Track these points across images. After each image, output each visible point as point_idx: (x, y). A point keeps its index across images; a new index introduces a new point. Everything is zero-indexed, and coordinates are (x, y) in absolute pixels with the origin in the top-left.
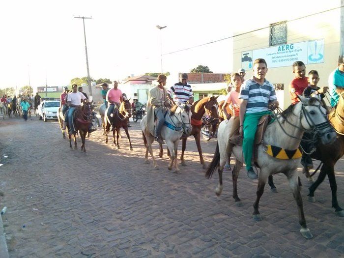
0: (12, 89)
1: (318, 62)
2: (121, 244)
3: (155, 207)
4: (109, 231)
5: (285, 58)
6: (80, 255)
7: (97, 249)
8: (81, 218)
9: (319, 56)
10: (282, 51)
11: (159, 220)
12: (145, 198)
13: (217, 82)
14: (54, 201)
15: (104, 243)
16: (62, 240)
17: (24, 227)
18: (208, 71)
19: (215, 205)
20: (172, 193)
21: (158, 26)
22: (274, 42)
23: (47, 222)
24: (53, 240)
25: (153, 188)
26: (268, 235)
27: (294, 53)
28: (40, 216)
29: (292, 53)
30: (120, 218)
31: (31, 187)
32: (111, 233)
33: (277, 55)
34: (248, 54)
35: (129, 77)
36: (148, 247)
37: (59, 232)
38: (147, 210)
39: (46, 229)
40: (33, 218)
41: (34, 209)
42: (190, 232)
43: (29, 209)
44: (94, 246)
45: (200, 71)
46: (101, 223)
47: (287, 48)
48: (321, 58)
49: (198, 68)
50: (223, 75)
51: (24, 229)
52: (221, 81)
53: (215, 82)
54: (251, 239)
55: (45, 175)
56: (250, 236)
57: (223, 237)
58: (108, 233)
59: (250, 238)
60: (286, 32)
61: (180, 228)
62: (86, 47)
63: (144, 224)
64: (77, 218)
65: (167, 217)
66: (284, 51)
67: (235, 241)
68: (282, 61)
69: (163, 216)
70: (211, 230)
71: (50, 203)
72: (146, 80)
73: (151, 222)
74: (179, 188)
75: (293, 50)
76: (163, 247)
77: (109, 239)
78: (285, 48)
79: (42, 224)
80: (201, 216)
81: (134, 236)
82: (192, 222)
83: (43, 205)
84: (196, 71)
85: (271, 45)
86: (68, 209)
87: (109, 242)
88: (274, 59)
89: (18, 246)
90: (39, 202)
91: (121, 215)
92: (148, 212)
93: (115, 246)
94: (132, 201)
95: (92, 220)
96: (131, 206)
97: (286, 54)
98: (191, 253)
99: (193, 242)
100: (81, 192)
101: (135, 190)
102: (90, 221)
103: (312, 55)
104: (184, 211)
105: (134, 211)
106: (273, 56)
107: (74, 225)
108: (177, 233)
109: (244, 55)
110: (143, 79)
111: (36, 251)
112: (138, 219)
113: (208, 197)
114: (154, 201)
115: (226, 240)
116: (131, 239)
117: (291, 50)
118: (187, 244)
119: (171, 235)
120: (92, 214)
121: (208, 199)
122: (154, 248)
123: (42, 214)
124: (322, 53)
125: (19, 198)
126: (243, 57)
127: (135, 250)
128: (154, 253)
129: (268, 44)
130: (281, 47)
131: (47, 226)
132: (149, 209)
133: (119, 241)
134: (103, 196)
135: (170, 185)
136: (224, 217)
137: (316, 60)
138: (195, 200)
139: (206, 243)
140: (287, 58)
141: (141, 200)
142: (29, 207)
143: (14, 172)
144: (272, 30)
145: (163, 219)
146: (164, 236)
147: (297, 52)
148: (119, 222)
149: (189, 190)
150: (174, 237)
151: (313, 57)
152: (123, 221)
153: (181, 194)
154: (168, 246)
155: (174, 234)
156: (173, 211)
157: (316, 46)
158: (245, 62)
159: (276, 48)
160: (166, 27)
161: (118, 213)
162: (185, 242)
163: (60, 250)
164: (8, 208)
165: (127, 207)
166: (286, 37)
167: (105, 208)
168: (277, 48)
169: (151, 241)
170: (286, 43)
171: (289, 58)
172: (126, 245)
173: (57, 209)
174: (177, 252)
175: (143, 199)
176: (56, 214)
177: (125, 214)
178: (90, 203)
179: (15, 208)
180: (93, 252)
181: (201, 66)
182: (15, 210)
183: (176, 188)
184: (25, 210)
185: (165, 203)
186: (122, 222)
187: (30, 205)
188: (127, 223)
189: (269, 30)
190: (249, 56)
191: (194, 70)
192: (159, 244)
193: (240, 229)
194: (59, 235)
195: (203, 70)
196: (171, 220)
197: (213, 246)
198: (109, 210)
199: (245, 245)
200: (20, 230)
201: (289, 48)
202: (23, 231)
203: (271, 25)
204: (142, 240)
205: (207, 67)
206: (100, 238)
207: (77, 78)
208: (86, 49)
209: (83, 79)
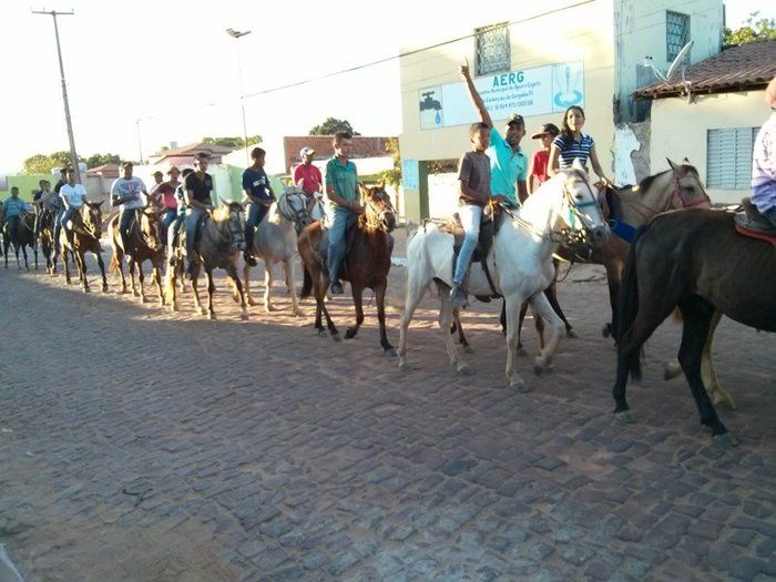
2: (200, 470)
3: (258, 405)
4: (172, 452)
7: (154, 483)
11: (270, 426)
12: (237, 391)
13: (371, 155)
14: (43, 411)
15: (166, 472)
16: (78, 476)
19: (376, 391)
20: (291, 379)
23: (38, 449)
24: (58, 479)
25: (250, 374)
26: (473, 429)
28: (21, 441)
30: (192, 430)
32: (177, 455)
33: (490, 96)
34: (433, 93)
36: (256, 469)
37: (67, 464)
38: (244, 411)
39: (38, 462)
41: (5, 430)
44: (147, 478)
45: (331, 131)
46: (152, 442)
49: (325, 125)
50: (384, 141)
52: (379, 155)
53: (366, 157)
54: (443, 437)
55: (11, 367)
56: (441, 432)
57: (394, 438)
58: (170, 456)
59: (441, 435)
62: (63, 81)
63: (241, 434)
64: (99, 437)
65: (286, 419)
67: (416, 443)
69: (279, 419)
70: (371, 431)
71: (35, 416)
73: (254, 431)
74: (305, 368)
76: (283, 466)
77: (175, 465)
78: (507, 79)
79: (29, 453)
80: (350, 412)
81: (225, 454)
82: (334, 422)
83: (21, 421)
84: (324, 132)
87: (176, 469)
91: (191, 424)
93: (189, 474)
94: (211, 400)
95: (134, 438)
96: (209, 408)
98: (337, 470)
99: (340, 453)
100: (99, 391)
101: (213, 380)
102: (128, 440)
103: (560, 94)
104: (318, 406)
105: (217, 416)
107: (96, 450)
108: (307, 442)
112: (228, 428)
113: (364, 379)
114: (256, 395)
115: (399, 443)
116: (220, 460)
118: (328, 456)
120: (131, 428)
121: (363, 383)
123: (24, 437)
126: (423, 99)
128: (267, 477)
130: (499, 77)
131: (39, 457)
132: (249, 410)
133: (194, 466)
135: (286, 365)
136: (393, 408)
138: (338, 387)
139: (362, 452)
140: (513, 101)
141: (230, 395)
145: (278, 423)
146: (284, 449)
148: (190, 435)
149: (325, 372)
150: (302, 449)
152: (198, 433)
153: (309, 378)
154: (292, 463)
156: (297, 407)
161: (185, 422)
162: (324, 455)
163: (77, 493)
165: (202, 410)
169: (259, 459)
172: (212, 470)
174: (309, 471)
175: (234, 393)
176: (54, 435)
177: (200, 422)
178: (122, 409)
180: (146, 488)
181: (333, 121)
183: (298, 369)
185: (280, 397)
186: (196, 435)
188: (206, 436)
190: (434, 97)
191: (316, 129)
193: (423, 424)
194: (70, 469)
196: (295, 424)
197: (375, 454)
198: (164, 417)
199: (433, 448)
204: (241, 459)
205: (345, 122)
206: (156, 464)
207: (40, 156)
208: (64, 86)
209: (56, 156)
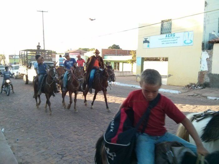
1: (189, 45)
2: (80, 148)
3: (96, 128)
4: (72, 141)
5: (170, 42)
6: (57, 155)
7: (67, 152)
8: (53, 135)
9: (190, 42)
10: (168, 38)
12: (90, 123)
13: (126, 55)
14: (33, 125)
15: (70, 148)
16: (43, 147)
17: (18, 140)
18: (119, 48)
21: (90, 19)
22: (163, 32)
23: (32, 137)
24: (38, 147)
25: (94, 118)
27: (175, 39)
28: (26, 134)
29: (174, 39)
30: (77, 134)
31: (17, 117)
32: (73, 143)
33: (164, 40)
34: (147, 38)
35: (69, 50)
37: (40, 143)
38: (92, 130)
40: (22, 135)
41: (22, 130)
44: (64, 150)
45: (114, 48)
46: (66, 137)
47: (171, 36)
48: (191, 43)
50: (130, 51)
51: (18, 141)
52: (128, 55)
58: (71, 143)
60: (171, 26)
64: (50, 134)
66: (169, 38)
68: (168, 43)
72: (80, 53)
75: (175, 37)
77: (73, 146)
78: (170, 36)
81: (88, 144)
83: (27, 128)
84: (112, 48)
85: (161, 33)
86: (43, 130)
88: (163, 42)
89: (16, 151)
90: (24, 126)
94: (82, 125)
95: (60, 136)
97: (170, 39)
103: (186, 40)
107: (49, 138)
109: (145, 39)
110: (78, 52)
111: (28, 153)
112: (88, 135)
114: (96, 125)
116: (86, 146)
117: (173, 37)
120: (59, 132)
123: (28, 133)
124: (192, 40)
125: (10, 124)
126: (144, 40)
129: (160, 33)
130: (168, 35)
131: (32, 139)
134: (64, 122)
135: (104, 116)
137: (188, 43)
142: (18, 129)
144: (162, 25)
147: (177, 38)
151: (186, 42)
152: (79, 136)
157: (188, 35)
158: (145, 44)
159: (164, 36)
160: (95, 19)
161: (75, 132)
163: (43, 152)
164: (5, 129)
165: (80, 128)
166: (171, 29)
167: (66, 129)
170: (170, 32)
171: (172, 42)
176: (36, 133)
177: (79, 132)
180: (64, 153)
182: (10, 130)
183: (108, 117)
184: (16, 130)
186: (78, 136)
187: (19, 127)
188: (81, 137)
189: (160, 25)
190: (148, 40)
191: (110, 47)
194: (41, 144)
195: (116, 47)
198: (69, 130)
200: (15, 142)
202: (18, 143)
203: (162, 21)
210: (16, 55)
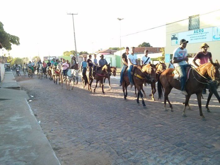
0: (27, 58)
1: (219, 40)
2: (106, 137)
3: (122, 121)
4: (99, 131)
5: (198, 38)
6: (85, 142)
7: (94, 140)
8: (83, 126)
9: (219, 36)
10: (196, 33)
11: (125, 127)
12: (116, 116)
13: (156, 53)
14: (66, 118)
15: (97, 137)
16: (74, 136)
17: (52, 130)
18: (149, 46)
19: (156, 120)
20: (131, 114)
22: (192, 28)
23: (64, 128)
24: (69, 136)
25: (120, 112)
26: (185, 134)
27: (204, 34)
28: (60, 125)
29: (202, 35)
30: (104, 126)
31: (51, 112)
32: (100, 133)
33: (193, 36)
34: (175, 35)
35: (99, 50)
36: (121, 139)
37: (71, 132)
39: (64, 131)
40: (56, 126)
41: (56, 122)
42: (143, 132)
43: (52, 122)
44: (92, 138)
45: (144, 46)
46: (94, 128)
49: (143, 44)
50: (160, 48)
51: (52, 131)
52: (158, 52)
53: (154, 53)
54: (176, 136)
56: (176, 134)
57: (161, 134)
58: (98, 132)
60: (199, 22)
61: (137, 131)
63: (118, 129)
64: (80, 126)
65: (130, 126)
66: (198, 33)
67: (168, 136)
68: (196, 39)
69: (128, 125)
70: (154, 131)
71: (64, 119)
72: (110, 52)
73: (121, 128)
74: (135, 112)
76: (129, 139)
78: (198, 31)
79: (62, 129)
80: (148, 125)
81: (113, 134)
82: (143, 128)
83: (60, 120)
84: (142, 46)
85: (190, 29)
86: (75, 122)
87: (100, 136)
88: (192, 38)
89: (51, 139)
90: (58, 119)
91: (104, 124)
92: (118, 123)
93: (103, 138)
94: (109, 118)
96: (109, 120)
97: (199, 35)
98: (144, 141)
99: (145, 137)
100: (80, 114)
101: (110, 113)
102: (88, 127)
103: (215, 36)
104: (139, 123)
105: (111, 123)
106: (191, 36)
107: (79, 129)
108: (136, 132)
109: (173, 36)
110: (108, 52)
111: (61, 141)
112: (114, 126)
113: (152, 116)
114: (121, 118)
115: (162, 136)
116: (112, 135)
117: (202, 32)
118: (142, 137)
119: (132, 133)
120: (88, 124)
121: (152, 118)
122: (124, 139)
123: (61, 124)
125: (46, 117)
126: (172, 37)
127: (114, 140)
129: (188, 29)
130: (196, 31)
131: (64, 130)
132: (119, 122)
133: (105, 136)
134: (93, 116)
135: (130, 111)
136: (161, 125)
137: (217, 39)
138: (145, 118)
139: (152, 137)
140: (200, 37)
143: (39, 104)
144: (190, 20)
145: (127, 126)
146: (129, 134)
147: (206, 34)
148: (103, 127)
149: (141, 113)
150: (134, 135)
151: (215, 37)
152: (106, 127)
153: (136, 115)
154: (131, 138)
155: (134, 133)
156: (133, 123)
157: (217, 30)
158: (173, 40)
161: (102, 123)
162: (140, 137)
163: (74, 140)
164: (41, 122)
165: (107, 121)
166: (199, 25)
167: (95, 121)
168: (193, 31)
169: (122, 136)
170: (199, 28)
172: (109, 138)
173: (68, 122)
174: (136, 141)
175: (115, 117)
176: (68, 124)
177: (106, 124)
178: (86, 119)
179: (45, 121)
180: (92, 141)
181: (145, 43)
182: (45, 122)
183: (133, 112)
184: (51, 123)
185: (128, 119)
187: (53, 120)
188: (108, 128)
189: (188, 20)
190: (176, 36)
191: (140, 45)
192: (126, 137)
193: (170, 131)
194: (72, 134)
195: (146, 45)
196: (132, 127)
197: (155, 138)
198: (97, 122)
199: (173, 138)
200: (50, 132)
201: (201, 31)
202: (52, 133)
203: (190, 17)
204: (117, 136)
205: (148, 43)
206: (95, 134)
207: (67, 52)
208: (74, 33)
209: (71, 52)
210: (51, 57)
